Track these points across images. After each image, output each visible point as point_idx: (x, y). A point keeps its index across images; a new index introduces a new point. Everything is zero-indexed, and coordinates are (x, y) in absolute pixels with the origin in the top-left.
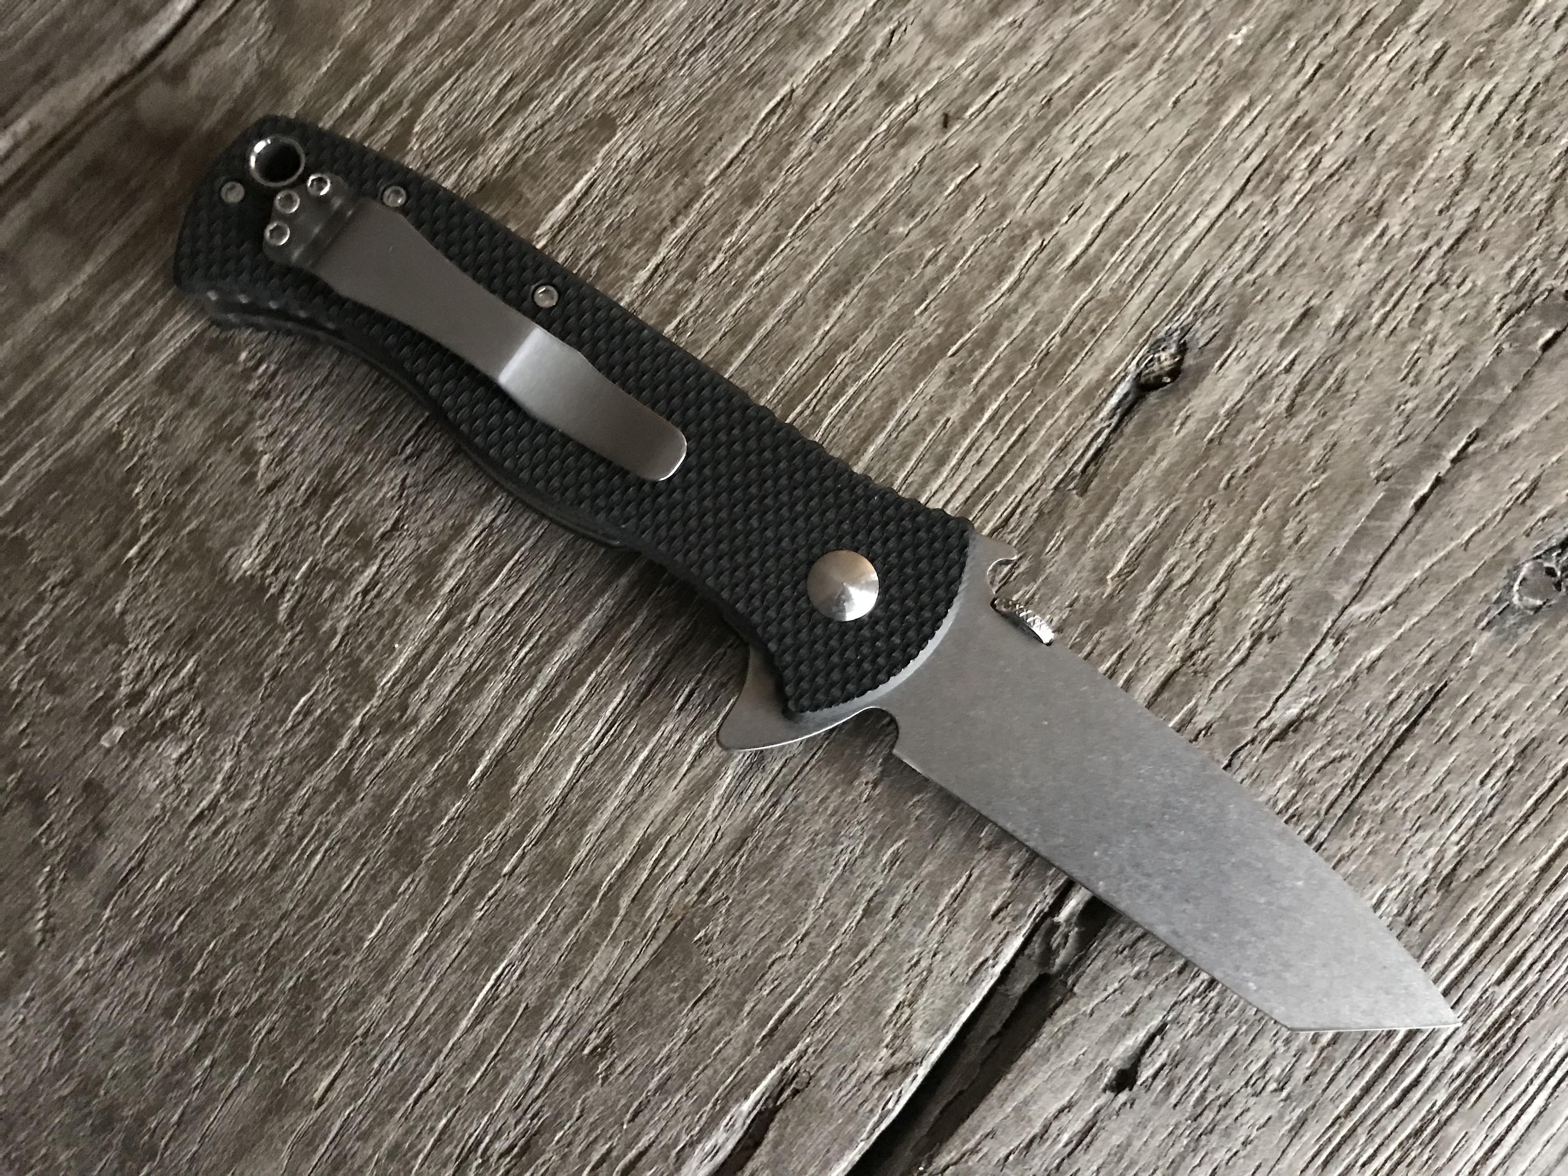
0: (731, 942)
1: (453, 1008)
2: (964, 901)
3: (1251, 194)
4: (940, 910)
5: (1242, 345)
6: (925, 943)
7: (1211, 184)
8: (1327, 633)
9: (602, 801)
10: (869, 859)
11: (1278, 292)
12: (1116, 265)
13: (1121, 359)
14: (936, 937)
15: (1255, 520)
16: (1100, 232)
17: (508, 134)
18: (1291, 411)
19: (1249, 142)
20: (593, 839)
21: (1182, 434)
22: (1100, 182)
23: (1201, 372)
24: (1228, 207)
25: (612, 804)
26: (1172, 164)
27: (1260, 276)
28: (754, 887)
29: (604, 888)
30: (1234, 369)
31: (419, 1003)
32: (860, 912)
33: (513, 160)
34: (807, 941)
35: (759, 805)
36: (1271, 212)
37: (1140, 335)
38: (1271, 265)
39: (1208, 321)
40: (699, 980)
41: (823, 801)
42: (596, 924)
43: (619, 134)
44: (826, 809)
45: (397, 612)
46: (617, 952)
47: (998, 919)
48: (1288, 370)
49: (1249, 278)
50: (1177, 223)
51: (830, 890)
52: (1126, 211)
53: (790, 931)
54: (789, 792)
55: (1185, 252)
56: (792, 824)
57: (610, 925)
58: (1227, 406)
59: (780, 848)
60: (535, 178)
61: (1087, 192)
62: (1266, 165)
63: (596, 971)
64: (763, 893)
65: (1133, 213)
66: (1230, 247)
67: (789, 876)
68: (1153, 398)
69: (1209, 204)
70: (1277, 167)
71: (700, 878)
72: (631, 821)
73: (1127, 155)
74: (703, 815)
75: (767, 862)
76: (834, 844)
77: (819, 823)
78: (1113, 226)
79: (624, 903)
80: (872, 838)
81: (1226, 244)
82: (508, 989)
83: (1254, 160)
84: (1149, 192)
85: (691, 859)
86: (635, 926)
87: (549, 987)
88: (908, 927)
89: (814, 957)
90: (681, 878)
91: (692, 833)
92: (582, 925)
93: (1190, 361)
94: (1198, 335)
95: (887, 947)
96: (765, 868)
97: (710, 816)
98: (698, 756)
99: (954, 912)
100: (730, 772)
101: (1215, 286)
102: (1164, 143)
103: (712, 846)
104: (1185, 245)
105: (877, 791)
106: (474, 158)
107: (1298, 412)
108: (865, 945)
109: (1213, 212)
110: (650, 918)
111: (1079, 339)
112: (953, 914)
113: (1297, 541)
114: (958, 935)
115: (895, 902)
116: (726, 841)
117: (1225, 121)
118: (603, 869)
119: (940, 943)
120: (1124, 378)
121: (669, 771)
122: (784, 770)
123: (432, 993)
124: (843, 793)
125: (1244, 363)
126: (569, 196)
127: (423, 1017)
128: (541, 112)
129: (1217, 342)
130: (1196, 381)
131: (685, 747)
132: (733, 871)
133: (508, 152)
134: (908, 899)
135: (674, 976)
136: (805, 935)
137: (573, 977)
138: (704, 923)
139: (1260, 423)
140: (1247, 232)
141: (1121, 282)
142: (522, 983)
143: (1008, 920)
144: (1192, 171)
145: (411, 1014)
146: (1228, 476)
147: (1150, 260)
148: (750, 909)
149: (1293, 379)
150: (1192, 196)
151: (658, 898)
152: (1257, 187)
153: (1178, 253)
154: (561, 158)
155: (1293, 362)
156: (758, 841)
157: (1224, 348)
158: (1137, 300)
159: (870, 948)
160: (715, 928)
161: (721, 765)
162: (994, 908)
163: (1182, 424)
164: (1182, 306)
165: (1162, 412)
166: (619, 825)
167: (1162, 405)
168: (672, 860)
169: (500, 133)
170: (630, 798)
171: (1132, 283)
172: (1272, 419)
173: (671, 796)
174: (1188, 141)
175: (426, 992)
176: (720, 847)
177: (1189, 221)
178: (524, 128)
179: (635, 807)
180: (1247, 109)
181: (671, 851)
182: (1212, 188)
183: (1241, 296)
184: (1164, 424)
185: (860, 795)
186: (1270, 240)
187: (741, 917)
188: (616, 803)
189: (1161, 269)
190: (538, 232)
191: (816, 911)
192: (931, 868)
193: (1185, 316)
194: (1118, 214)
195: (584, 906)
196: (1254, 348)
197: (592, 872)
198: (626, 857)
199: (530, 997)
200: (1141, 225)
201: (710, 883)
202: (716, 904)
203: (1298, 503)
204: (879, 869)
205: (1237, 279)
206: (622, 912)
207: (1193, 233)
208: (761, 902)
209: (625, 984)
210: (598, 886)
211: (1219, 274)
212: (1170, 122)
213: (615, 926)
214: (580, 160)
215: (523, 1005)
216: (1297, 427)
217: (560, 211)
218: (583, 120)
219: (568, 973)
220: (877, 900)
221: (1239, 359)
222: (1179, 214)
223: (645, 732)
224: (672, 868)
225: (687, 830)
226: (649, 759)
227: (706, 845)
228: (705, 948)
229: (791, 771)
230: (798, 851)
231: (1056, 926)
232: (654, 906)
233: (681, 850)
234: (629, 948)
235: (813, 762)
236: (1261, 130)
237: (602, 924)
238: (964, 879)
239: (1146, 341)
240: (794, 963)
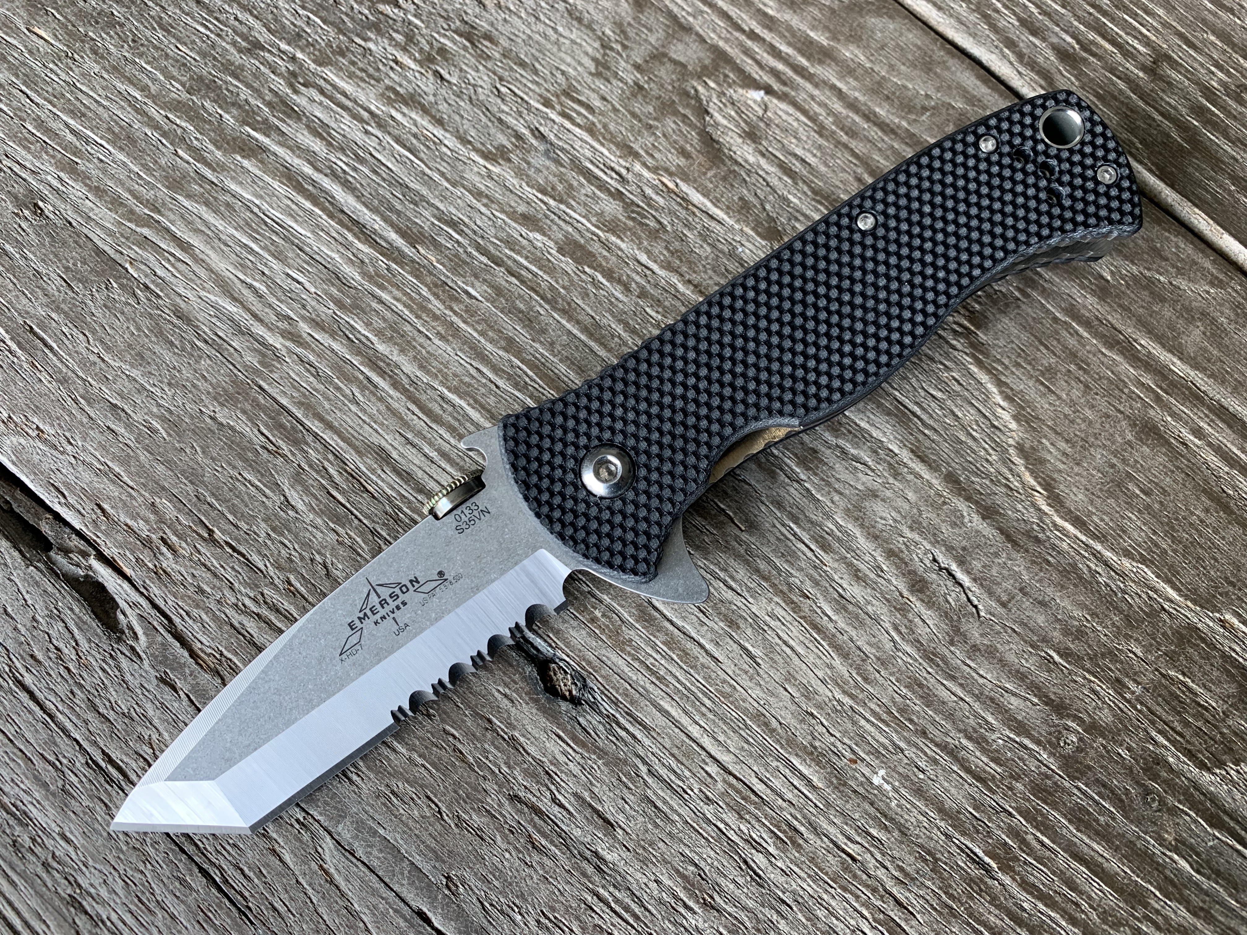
0: (105, 306)
1: (84, 115)
2: (114, 482)
3: (724, 781)
4: (109, 463)
5: (578, 757)
6: (84, 450)
7: (734, 743)
8: (308, 814)
9: (223, 218)
10: (155, 410)
11: (630, 798)
12: (654, 647)
13: (568, 645)
14: (89, 459)
15: (415, 756)
16: (684, 633)
17: (763, 162)
18: (514, 798)
19: (777, 783)
20: (195, 211)
21: (496, 694)
22: (731, 637)
23: (553, 716)
24: (711, 756)
25: (220, 224)
26: (751, 705)
27: (645, 782)
28: (145, 323)
29: (156, 217)
30: (554, 747)
31: (91, 93)
32: (114, 401)
33: (736, 162)
34: (98, 360)
35: (207, 330)
36: (707, 798)
37: (589, 663)
38: (655, 793)
39: (601, 727)
40: (80, 281)
41: (204, 377)
42: (132, 212)
43: (764, 243)
44: (198, 380)
45: (378, 80)
46: (109, 225)
47: (95, 507)
48: (554, 800)
49: (644, 769)
50: (693, 705)
51: (135, 380)
52: (704, 659)
53: (108, 349)
54: (214, 352)
55: (667, 712)
56: (189, 353)
57: (130, 221)
58: (522, 739)
59: (172, 344)
60: (724, 179)
61: (722, 624)
62: (753, 797)
63: (97, 210)
64: (139, 329)
65: (703, 665)
66: (673, 755)
67: (149, 349)
68: (530, 670)
69: (714, 738)
70: (752, 808)
71: (157, 285)
72: (205, 237)
73: (758, 664)
74: (204, 289)
75: (161, 333)
76: (170, 384)
77: (187, 373)
78: (689, 645)
79: (145, 231)
80: (171, 412)
81: (675, 751)
82: (92, 152)
83: (759, 787)
84: (724, 681)
85: (172, 279)
86: (127, 239)
87: (89, 179)
88: (98, 436)
89: (85, 365)
90: (159, 272)
91: (191, 280)
92: (132, 202)
93: (564, 706)
94: (588, 717)
95: (85, 420)
96: (160, 334)
97: (203, 293)
98: (250, 286)
99: (106, 474)
100: (235, 309)
101: (634, 737)
102: (772, 700)
103: (180, 295)
104: (675, 712)
105: (208, 420)
106: (740, 136)
107: (514, 807)
108: (89, 403)
109: (706, 742)
110: (130, 248)
111: (586, 608)
112: (106, 473)
113: (393, 792)
114: (87, 476)
115: (120, 429)
116: (183, 305)
117: (796, 762)
118: (172, 217)
119: (83, 462)
120: (550, 646)
121: (241, 265)
122: (232, 350)
123: (96, 101)
124: (208, 393)
125: (562, 759)
126: (709, 204)
127: (80, 96)
128: (781, 186)
129: (582, 736)
130: (543, 710)
131: (257, 277)
132: (158, 308)
133: (746, 161)
134: (121, 439)
135: (85, 263)
136: (103, 360)
137: (96, 195)
138: (122, 286)
139: (505, 769)
140: (687, 773)
141: (638, 648)
142: (96, 161)
143: (94, 517)
144: (746, 725)
145: (84, 88)
146: (457, 735)
147: (661, 679)
148: (128, 319)
149: (545, 805)
150: (721, 724)
151: (145, 254)
152: (731, 785)
153: (666, 705)
154: (741, 199)
155: (561, 806)
156: (180, 328)
157: (574, 738)
158: (621, 662)
159: (87, 408)
160: (117, 293)
161: (241, 303)
162: (106, 506)
163: (505, 695)
164: (616, 704)
165: (517, 677)
166: (203, 229)
167: (524, 678)
168: (173, 265)
169: (763, 155)
170: (223, 237)
171: (638, 659)
172: (508, 781)
173: (222, 265)
174: (774, 724)
175: (98, 98)
176: (178, 300)
177: (697, 718)
178: (767, 173)
179: (216, 241)
180: (809, 783)
181: (179, 265)
182: (729, 741)
183: (625, 762)
184: (507, 679)
185: (205, 406)
186: (681, 794)
187: (123, 313)
188: (221, 228)
189: (651, 688)
190: (678, 181)
191: (120, 367)
192: (142, 458)
193: (607, 707)
194: (702, 651)
195: (147, 203)
196: (576, 770)
197: (171, 210)
198: (179, 234)
199: (82, 165)
200: (692, 672)
201: (152, 292)
202: (134, 295)
203: (428, 797)
204: (146, 417)
205: (642, 759)
206: (138, 230)
207: (685, 721)
208: (132, 328)
209: (86, 231)
210: (159, 212)
211: (647, 742)
212: (794, 707)
213: (129, 224)
214: (739, 212)
215: (79, 161)
216: (500, 805)
217: (696, 197)
218: (775, 215)
219: (99, 191)
220: (123, 414)
221: (564, 753)
222: (704, 709)
223: (272, 248)
224: (167, 265)
225: (194, 277)
226: (252, 251)
227: (181, 291)
228: (103, 286)
229: (231, 355)
230: (168, 356)
231: (85, 555)
232: (140, 252)
233: (179, 272)
234: (111, 234)
235: (236, 372)
236: (789, 796)
237: (131, 215)
238: (131, 484)
239: (583, 668)
240: (84, 351)
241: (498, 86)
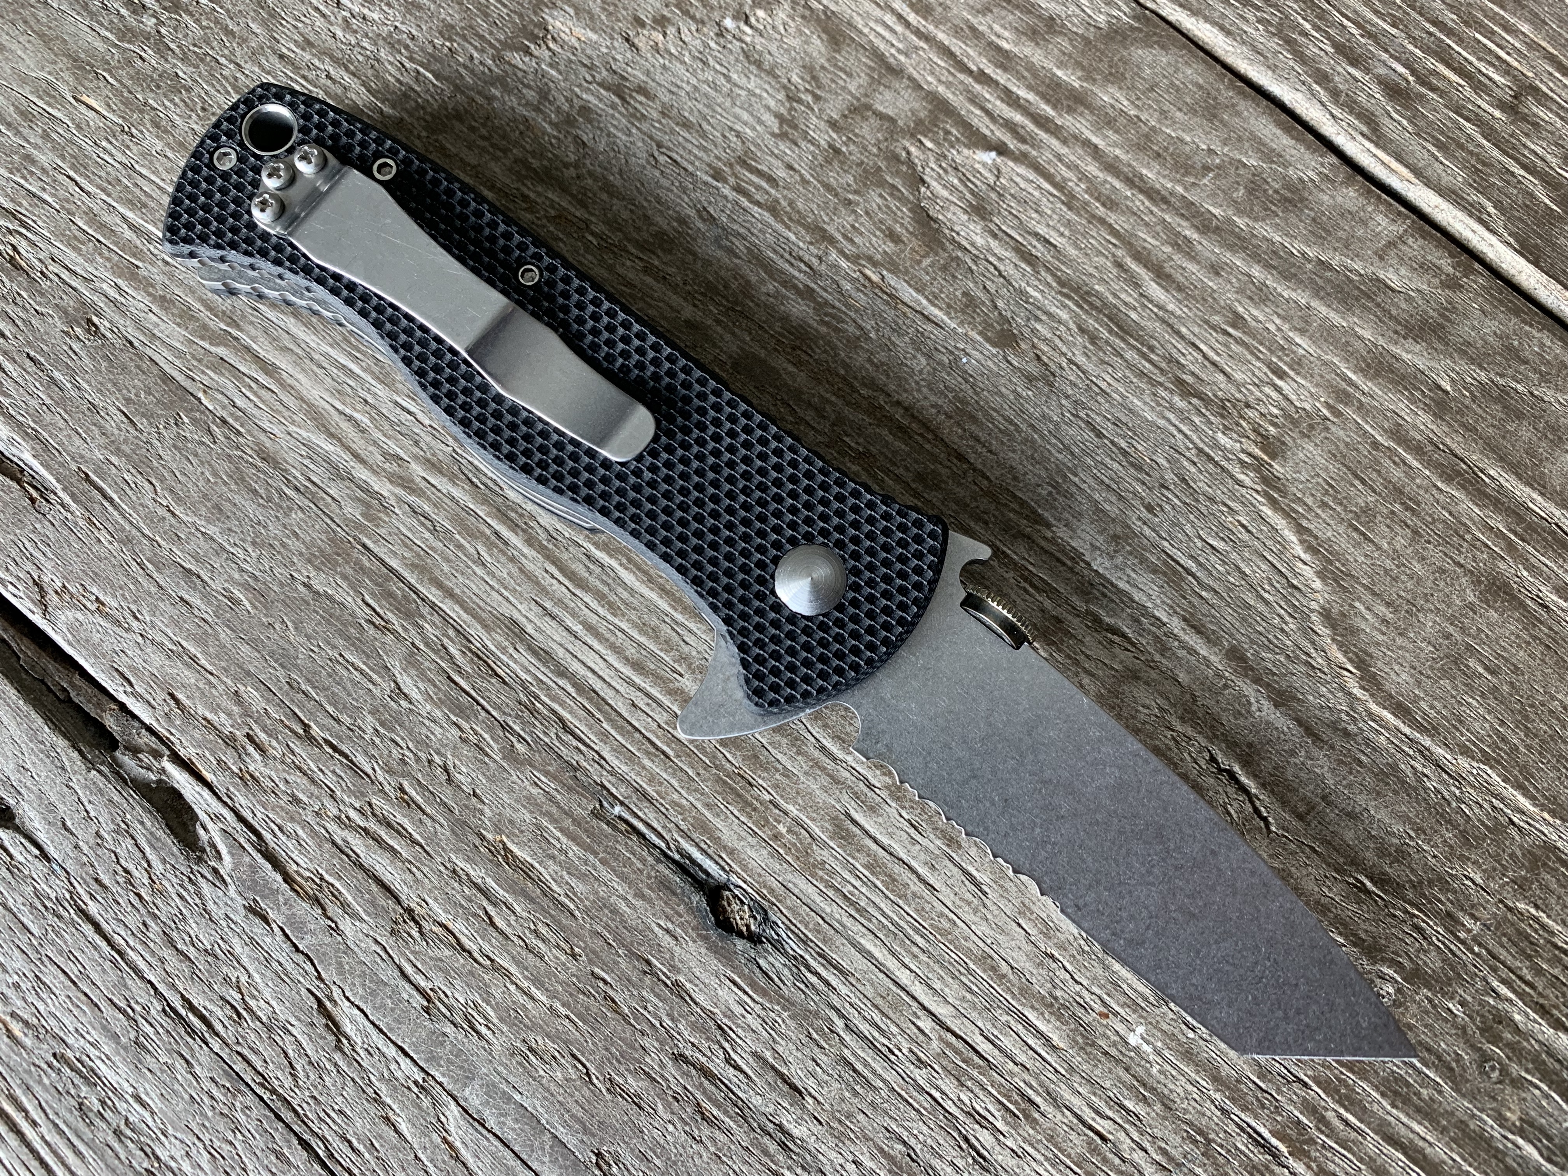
0: (174, 446)
1: (145, 206)
2: (189, 667)
3: (941, 1038)
4: (183, 643)
5: (757, 1008)
6: (153, 626)
7: (953, 991)
8: (428, 1074)
9: (316, 332)
10: (237, 576)
11: (823, 1059)
12: (853, 871)
13: (745, 868)
14: (159, 638)
15: (558, 1005)
16: (891, 854)
17: (993, 244)
18: (679, 1058)
19: (1007, 1042)
20: (281, 324)
21: (656, 929)
22: (951, 859)
23: (727, 958)
24: (924, 1008)
25: (311, 339)
26: (974, 944)
27: (841, 1039)
28: (223, 467)
29: (234, 332)
30: (728, 996)
31: (153, 178)
32: (187, 566)
33: (960, 246)
34: (168, 515)
35: (298, 475)
36: (919, 1060)
37: (772, 891)
38: (854, 1054)
39: (786, 972)
40: (144, 415)
41: (296, 534)
42: (205, 327)
43: (994, 351)
44: (288, 537)
45: (505, 151)
46: (178, 345)
47: (168, 698)
48: (728, 1060)
49: (839, 1024)
50: (902, 944)
51: (212, 538)
52: (916, 887)
53: (179, 500)
54: (307, 502)
55: (869, 953)
56: (277, 505)
57: (202, 338)
58: (688, 986)
59: (255, 492)
60: (944, 268)
61: (938, 842)
62: (976, 1059)
63: (163, 326)
64: (216, 474)
65: (914, 894)
66: (876, 1007)
67: (229, 500)
68: (697, 899)
69: (928, 985)
70: (975, 1073)
71: (237, 419)
72: (294, 358)
73: (985, 893)
74: (293, 422)
75: (243, 479)
76: (254, 543)
77: (274, 529)
78: (897, 869)
79: (221, 351)
80: (256, 579)
81: (879, 1001)
82: (156, 252)
83: (984, 1047)
84: (941, 915)
85: (255, 411)
86: (200, 361)
87: (153, 286)
88: (169, 608)
89: (152, 521)
90: (239, 402)
91: (277, 411)
92: (205, 315)
93: (741, 944)
94: (771, 959)
95: (153, 590)
96: (241, 480)
97: (292, 428)
98: (350, 418)
99: (179, 656)
100: (332, 448)
101: (828, 984)
102: (1001, 938)
103: (264, 431)
104: (879, 953)
105: (301, 588)
106: (966, 212)
107: (679, 1068)
108: (158, 569)
109: (918, 990)
110: (203, 372)
111: (767, 821)
112: (179, 654)
113: (531, 1049)
114: (157, 659)
115: (195, 600)
116: (268, 443)
117: (1031, 1015)
118: (253, 332)
119: (152, 641)
120: (723, 869)
121: (338, 391)
122: (329, 499)
123: (160, 188)
124: (301, 554)
125: (738, 1010)
126: (924, 302)
127: (140, 181)
128: (1018, 275)
129: (762, 982)
130: (714, 949)
131: (359, 407)
132: (238, 448)
133: (973, 244)
134: (196, 612)
135: (150, 394)
136: (173, 514)
137: (161, 307)
138: (194, 421)
139: (667, 1022)
140: (894, 1029)
141: (833, 873)
142: (160, 263)
143: (166, 709)
144: (968, 969)
145: (144, 172)
146: (609, 979)
147: (861, 911)
148: (202, 463)
149: (717, 1065)
150: (937, 967)
151: (221, 380)
152: (949, 1045)
153: (868, 943)
154: (965, 294)
155: (737, 1068)
156: (265, 473)
157: (753, 985)
158: (811, 890)
159: (155, 575)
160: (189, 430)
161: (339, 440)
162: (180, 696)
163: (668, 931)
164: (805, 943)
165: (681, 908)
166: (291, 346)
167: (690, 909)
168: (255, 394)
169: (995, 236)
170: (316, 356)
171: (833, 886)
172: (672, 1037)
173: (315, 393)
174: (1004, 968)
175: (161, 184)
176: (262, 437)
177: (907, 960)
178: (1000, 259)
179: (307, 361)
180: (1048, 1042)
181: (263, 392)
182: (946, 990)
183: (817, 1015)
184: (668, 910)
185: (297, 570)
186: (886, 1055)
187: (196, 455)
188: (313, 345)
189: (849, 922)
190: (885, 273)
191: (194, 523)
192: (223, 635)
193: (793, 946)
194: (913, 877)
195: (224, 316)
196: (756, 1024)
197: (252, 323)
198: (262, 353)
199: (145, 269)
200: (901, 903)
201: (231, 427)
202: (210, 432)
203: (574, 1056)
204: (226, 585)
205: (837, 1011)
206: (213, 349)
207: (891, 964)
208: (207, 474)
209: (149, 352)
210: (238, 327)
211: (844, 990)
212: (1029, 948)
213: (201, 343)
214: (963, 312)
215: (140, 264)
216: (662, 1065)
217: (908, 293)
218: (1009, 315)
219: (165, 302)
220: (198, 582)
221: (741, 1003)
222: (915, 949)
223: (376, 370)
224: (248, 394)
225: (281, 408)
226: (351, 373)
227: (266, 425)
228: (172, 421)
229: (327, 505)
230: (251, 508)
231: (157, 755)
232: (216, 377)
233: (263, 402)
234: (180, 355)
235: (334, 526)
236: (1022, 1058)
237: (204, 331)
238: (210, 668)
239: (764, 897)
240: (150, 503)
241: (656, 154)
